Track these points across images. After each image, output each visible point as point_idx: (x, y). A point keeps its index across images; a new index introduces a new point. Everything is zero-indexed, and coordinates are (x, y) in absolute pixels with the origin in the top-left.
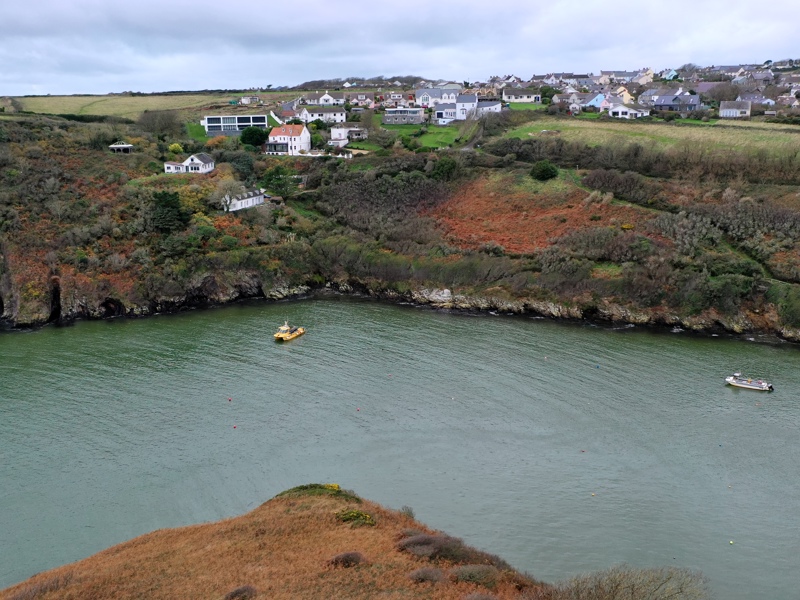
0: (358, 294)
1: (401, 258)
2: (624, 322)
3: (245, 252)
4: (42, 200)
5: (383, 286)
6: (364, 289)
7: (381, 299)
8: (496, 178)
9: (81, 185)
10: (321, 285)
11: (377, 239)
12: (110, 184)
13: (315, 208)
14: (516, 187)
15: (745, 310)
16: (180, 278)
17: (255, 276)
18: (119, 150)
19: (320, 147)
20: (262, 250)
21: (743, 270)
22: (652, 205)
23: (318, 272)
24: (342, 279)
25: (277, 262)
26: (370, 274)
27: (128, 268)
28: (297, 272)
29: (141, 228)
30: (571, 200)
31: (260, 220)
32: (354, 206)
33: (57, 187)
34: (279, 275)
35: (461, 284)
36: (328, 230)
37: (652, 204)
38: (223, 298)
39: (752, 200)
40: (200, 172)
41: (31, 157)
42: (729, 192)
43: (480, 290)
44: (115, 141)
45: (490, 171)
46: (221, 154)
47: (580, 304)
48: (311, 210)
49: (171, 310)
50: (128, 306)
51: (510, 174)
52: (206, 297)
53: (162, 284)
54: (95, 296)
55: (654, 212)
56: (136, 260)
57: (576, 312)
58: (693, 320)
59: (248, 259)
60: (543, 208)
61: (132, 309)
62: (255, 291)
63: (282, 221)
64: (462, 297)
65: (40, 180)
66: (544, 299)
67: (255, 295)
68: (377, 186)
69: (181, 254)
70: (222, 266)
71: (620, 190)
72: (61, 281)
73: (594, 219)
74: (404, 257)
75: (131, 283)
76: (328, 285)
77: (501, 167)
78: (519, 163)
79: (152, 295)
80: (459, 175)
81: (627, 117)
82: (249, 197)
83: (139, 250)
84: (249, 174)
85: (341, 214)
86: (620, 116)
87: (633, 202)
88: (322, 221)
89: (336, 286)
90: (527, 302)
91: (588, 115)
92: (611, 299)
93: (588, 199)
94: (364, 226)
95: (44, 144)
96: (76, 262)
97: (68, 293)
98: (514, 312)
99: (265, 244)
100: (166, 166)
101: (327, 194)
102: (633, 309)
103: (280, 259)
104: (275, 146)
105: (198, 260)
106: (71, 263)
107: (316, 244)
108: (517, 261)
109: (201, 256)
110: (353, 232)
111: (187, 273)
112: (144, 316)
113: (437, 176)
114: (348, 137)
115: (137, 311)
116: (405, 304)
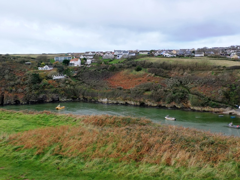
2: (151, 106)
3: (55, 89)
4: (4, 75)
5: (91, 98)
6: (87, 99)
8: (126, 71)
9: (15, 72)
10: (76, 99)
11: (91, 86)
12: (23, 72)
13: (78, 79)
14: (131, 73)
15: (182, 103)
16: (36, 95)
17: (57, 95)
18: (27, 64)
19: (83, 64)
20: (60, 89)
21: (182, 92)
22: (165, 77)
23: (75, 95)
24: (81, 97)
25: (64, 92)
26: (88, 95)
27: (23, 92)
28: (69, 95)
29: (28, 82)
30: (144, 76)
31: (61, 81)
32: (87, 78)
33: (8, 72)
34: (63, 95)
35: (110, 97)
36: (79, 84)
38: (48, 101)
39: (190, 75)
40: (48, 69)
41: (3, 65)
42: (185, 73)
43: (115, 99)
44: (27, 62)
45: (125, 69)
46: (55, 66)
47: (140, 102)
48: (76, 80)
49: (33, 103)
51: (130, 70)
52: (44, 101)
53: (31, 96)
54: (13, 99)
55: (164, 78)
56: (25, 90)
57: (138, 104)
58: (168, 105)
59: (56, 91)
60: (136, 78)
61: (22, 103)
62: (57, 99)
63: (67, 82)
64: (110, 100)
65: (4, 70)
66: (131, 100)
67: (57, 101)
69: (37, 89)
70: (48, 93)
71: (157, 73)
72: (5, 95)
73: (148, 80)
74: (97, 91)
75: (23, 96)
77: (128, 68)
78: (133, 67)
79: (28, 99)
80: (116, 70)
81: (169, 56)
82: (60, 76)
83: (26, 88)
84: (62, 71)
85: (84, 80)
86: (167, 56)
87: (160, 76)
88: (79, 82)
89: (80, 99)
90: (127, 102)
91: (159, 56)
92: (148, 100)
93: (148, 75)
94: (88, 83)
95: (7, 62)
96: (9, 90)
97: (6, 98)
98: (123, 104)
99: (61, 87)
100: (39, 68)
101: (81, 75)
102: (153, 103)
103: (64, 91)
104: (71, 64)
105: (42, 91)
106: (8, 90)
107: (75, 88)
108: (125, 91)
109: (43, 90)
110: (85, 85)
111: (38, 94)
112: (25, 104)
113: (110, 70)
114: (91, 62)
115: (23, 103)
116: (96, 102)
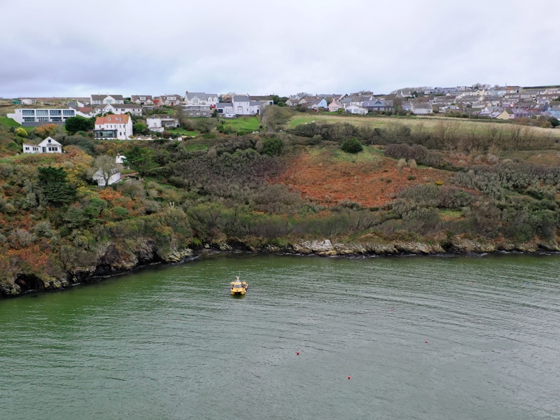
0: (237, 252)
1: (275, 217)
2: (478, 252)
5: (264, 243)
7: (263, 252)
8: (314, 153)
10: (201, 247)
11: (247, 203)
14: (336, 159)
17: (151, 242)
19: (145, 133)
20: (153, 218)
22: (446, 168)
23: (196, 236)
24: (221, 240)
25: (168, 228)
26: (250, 233)
27: (35, 242)
28: (182, 236)
30: (385, 166)
31: (136, 192)
32: (208, 179)
35: (338, 234)
36: (194, 199)
37: (443, 166)
38: (127, 265)
39: (511, 161)
40: (58, 151)
42: (490, 157)
43: (354, 238)
45: (307, 148)
47: (440, 243)
48: (168, 184)
49: (86, 280)
50: (47, 280)
51: (324, 149)
52: (109, 265)
53: (77, 255)
54: (9, 273)
56: (41, 234)
58: (526, 245)
59: (145, 226)
60: (366, 173)
62: (151, 256)
63: (153, 193)
64: (341, 245)
68: (222, 161)
69: (85, 225)
70: (122, 235)
71: (417, 158)
73: (411, 179)
74: (279, 217)
75: (45, 256)
76: (207, 246)
79: (69, 267)
80: (284, 151)
81: (359, 113)
85: (199, 185)
86: (353, 112)
88: (184, 192)
89: (215, 247)
90: (396, 244)
92: (462, 235)
93: (398, 165)
94: (227, 194)
98: (390, 253)
99: (153, 212)
100: (25, 147)
101: (177, 169)
102: (481, 242)
103: (169, 225)
104: (101, 132)
105: (101, 230)
108: (377, 213)
109: (102, 226)
110: (220, 199)
111: (94, 243)
113: (269, 152)
114: (163, 126)
115: (57, 284)
116: (288, 253)
